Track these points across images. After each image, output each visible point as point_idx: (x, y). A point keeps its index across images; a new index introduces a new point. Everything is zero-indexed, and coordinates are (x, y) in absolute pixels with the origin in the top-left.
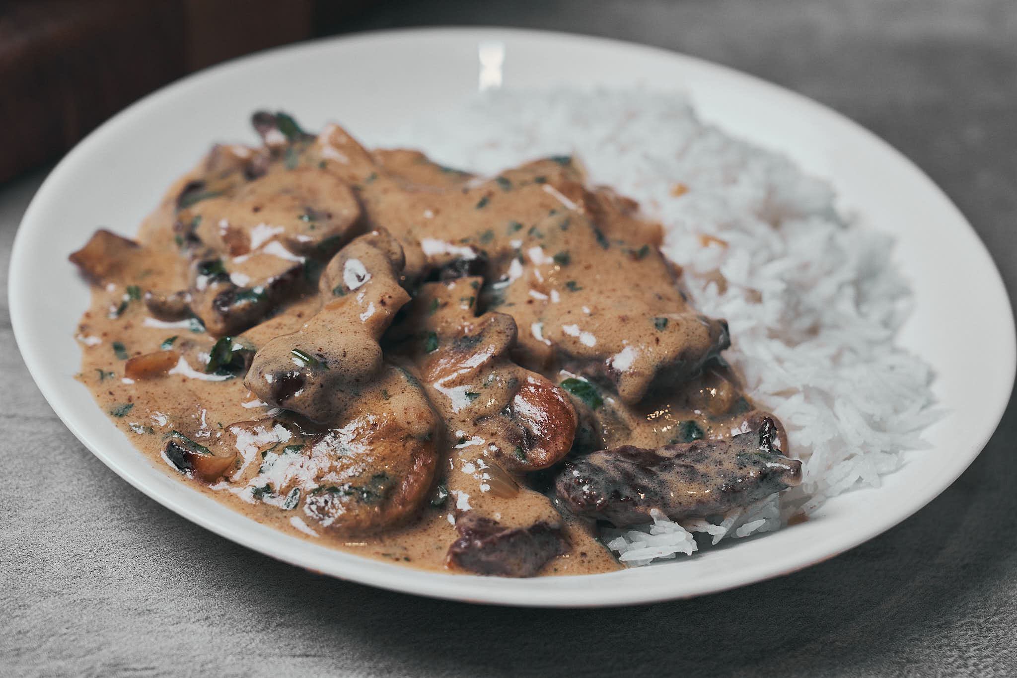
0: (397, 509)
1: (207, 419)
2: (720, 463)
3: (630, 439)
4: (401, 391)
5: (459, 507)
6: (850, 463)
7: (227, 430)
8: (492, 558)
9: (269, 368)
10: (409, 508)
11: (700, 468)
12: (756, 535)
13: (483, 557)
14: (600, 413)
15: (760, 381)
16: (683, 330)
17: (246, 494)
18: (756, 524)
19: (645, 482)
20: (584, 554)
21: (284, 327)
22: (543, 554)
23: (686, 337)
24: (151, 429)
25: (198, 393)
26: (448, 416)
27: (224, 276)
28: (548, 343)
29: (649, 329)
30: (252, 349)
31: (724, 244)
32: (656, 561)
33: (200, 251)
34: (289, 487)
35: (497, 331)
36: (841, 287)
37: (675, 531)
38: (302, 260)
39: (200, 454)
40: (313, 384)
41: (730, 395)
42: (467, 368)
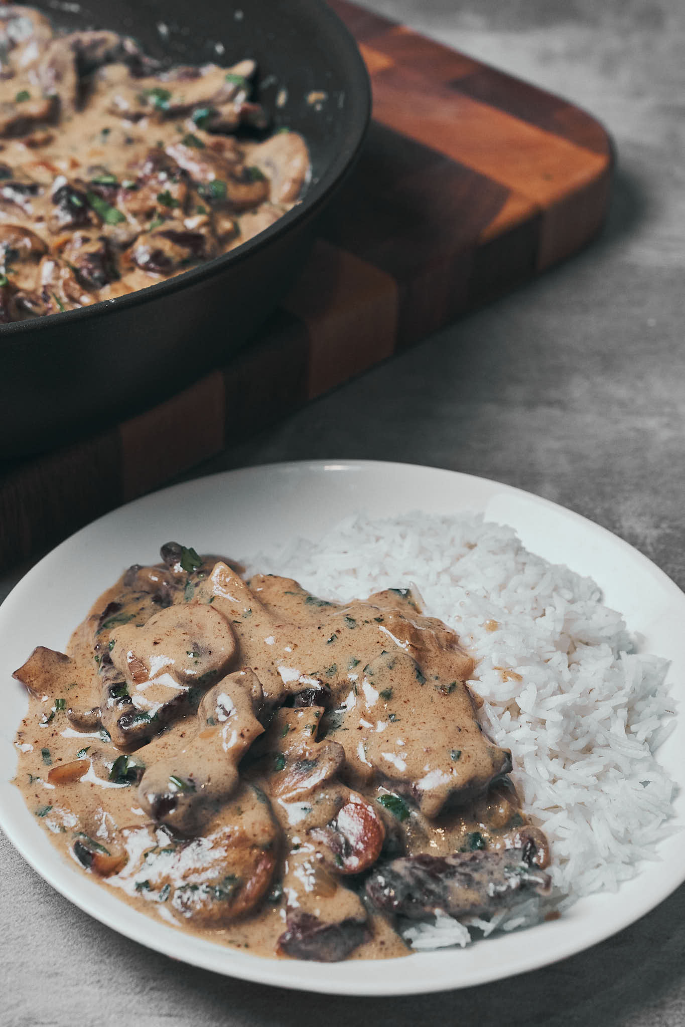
0: (242, 905)
1: (107, 821)
2: (492, 873)
3: (428, 846)
4: (251, 807)
5: (289, 903)
6: (598, 871)
7: (120, 831)
8: (310, 948)
9: (151, 790)
10: (251, 903)
11: (476, 876)
12: (519, 928)
13: (303, 947)
14: (407, 824)
15: (535, 798)
16: (472, 761)
17: (129, 887)
18: (519, 921)
19: (433, 886)
20: (382, 943)
21: (169, 747)
22: (351, 943)
23: (474, 767)
24: (64, 829)
25: (101, 797)
26: (287, 827)
27: (127, 698)
28: (371, 765)
29: (447, 760)
30: (142, 766)
31: (518, 677)
32: (440, 948)
33: (111, 674)
34: (162, 884)
35: (329, 758)
36: (615, 709)
37: (454, 926)
38: (187, 688)
39: (100, 852)
40: (183, 804)
41: (508, 813)
42: (304, 788)
